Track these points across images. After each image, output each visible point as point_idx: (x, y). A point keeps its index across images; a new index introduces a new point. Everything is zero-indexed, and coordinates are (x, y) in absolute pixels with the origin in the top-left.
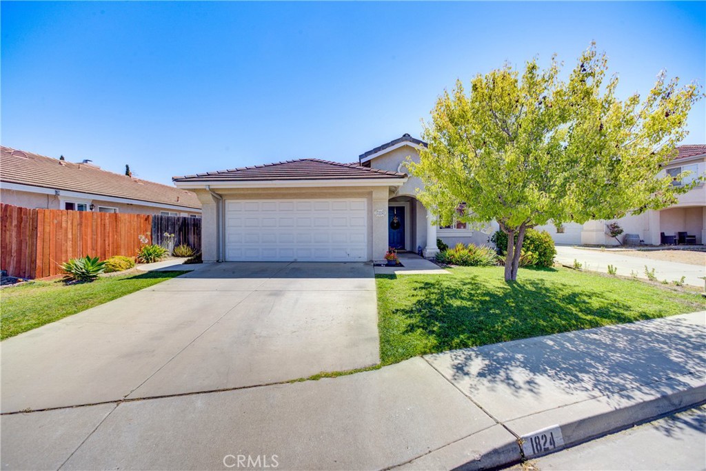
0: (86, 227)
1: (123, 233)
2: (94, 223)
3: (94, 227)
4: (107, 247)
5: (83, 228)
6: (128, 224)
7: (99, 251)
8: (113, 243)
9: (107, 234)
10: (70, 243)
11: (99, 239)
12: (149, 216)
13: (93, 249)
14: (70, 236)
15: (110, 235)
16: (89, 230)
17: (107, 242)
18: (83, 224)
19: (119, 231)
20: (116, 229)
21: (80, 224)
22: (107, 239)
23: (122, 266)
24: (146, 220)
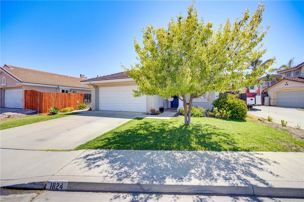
0: (59, 97)
1: (72, 99)
2: (62, 97)
3: (62, 98)
4: (66, 104)
5: (58, 98)
6: (74, 97)
7: (63, 105)
8: (68, 103)
9: (66, 100)
10: (53, 103)
11: (63, 102)
12: (82, 94)
13: (61, 105)
14: (53, 100)
15: (67, 100)
16: (60, 99)
17: (66, 102)
18: (58, 97)
19: (71, 99)
20: (69, 99)
21: (57, 97)
22: (66, 101)
23: (68, 110)
24: (81, 95)
